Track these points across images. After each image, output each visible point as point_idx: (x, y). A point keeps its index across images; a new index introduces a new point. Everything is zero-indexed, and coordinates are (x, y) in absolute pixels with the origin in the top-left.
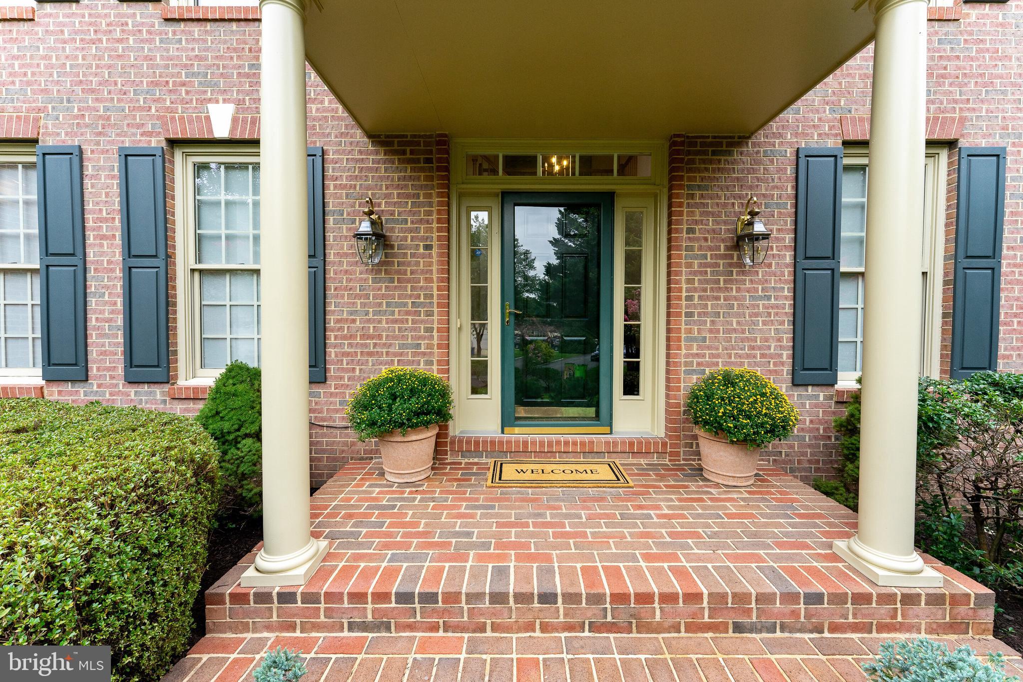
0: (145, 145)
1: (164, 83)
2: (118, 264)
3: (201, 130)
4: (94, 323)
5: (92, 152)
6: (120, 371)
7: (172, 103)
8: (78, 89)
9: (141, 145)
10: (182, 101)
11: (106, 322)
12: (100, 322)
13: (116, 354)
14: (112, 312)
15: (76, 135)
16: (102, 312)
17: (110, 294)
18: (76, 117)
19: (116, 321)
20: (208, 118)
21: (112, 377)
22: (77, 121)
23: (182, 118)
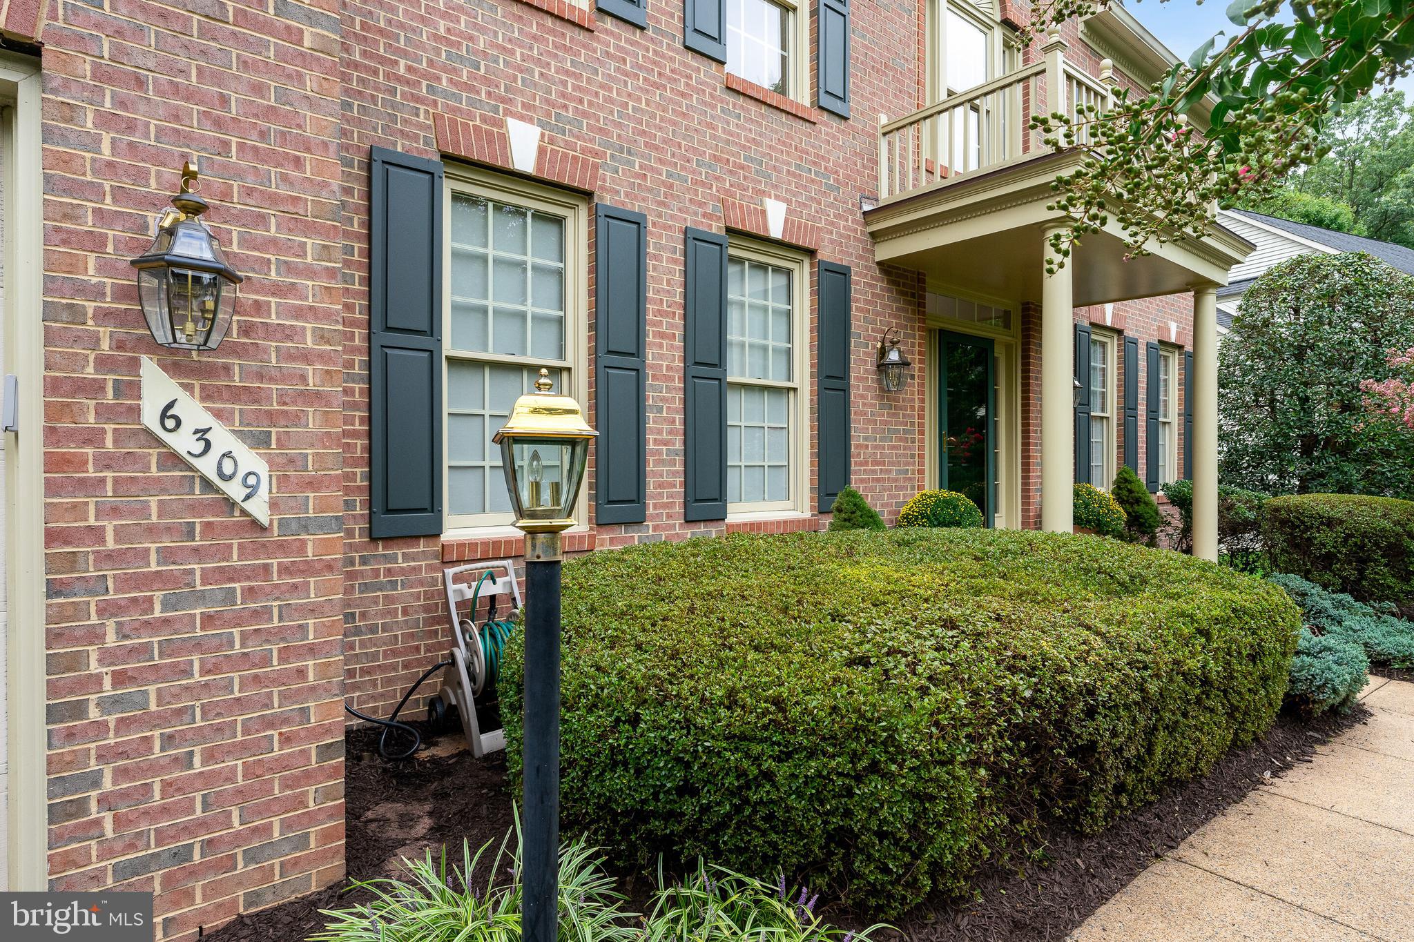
0: (706, 230)
1: (725, 161)
2: (677, 371)
3: (758, 226)
4: (651, 446)
5: (654, 224)
6: (679, 509)
7: (731, 185)
8: (641, 140)
9: (701, 228)
10: (740, 186)
11: (665, 445)
12: (658, 445)
13: (675, 486)
14: (670, 432)
15: (635, 198)
16: (660, 432)
17: (668, 408)
18: (637, 175)
19: (674, 444)
20: (764, 212)
21: (669, 516)
22: (639, 181)
23: (741, 206)
